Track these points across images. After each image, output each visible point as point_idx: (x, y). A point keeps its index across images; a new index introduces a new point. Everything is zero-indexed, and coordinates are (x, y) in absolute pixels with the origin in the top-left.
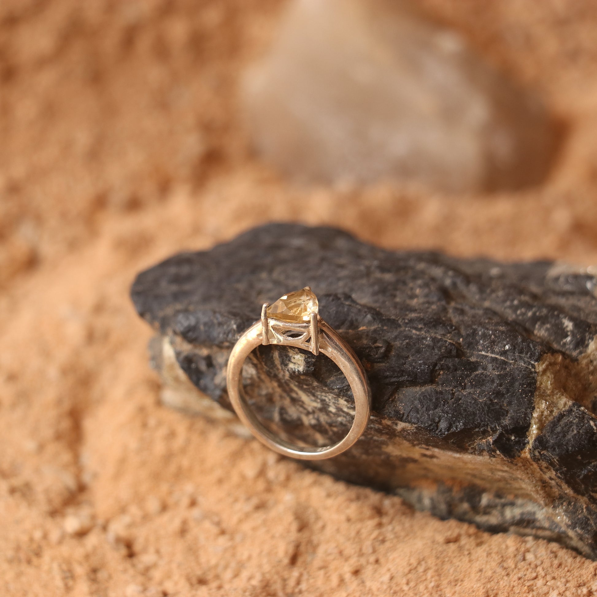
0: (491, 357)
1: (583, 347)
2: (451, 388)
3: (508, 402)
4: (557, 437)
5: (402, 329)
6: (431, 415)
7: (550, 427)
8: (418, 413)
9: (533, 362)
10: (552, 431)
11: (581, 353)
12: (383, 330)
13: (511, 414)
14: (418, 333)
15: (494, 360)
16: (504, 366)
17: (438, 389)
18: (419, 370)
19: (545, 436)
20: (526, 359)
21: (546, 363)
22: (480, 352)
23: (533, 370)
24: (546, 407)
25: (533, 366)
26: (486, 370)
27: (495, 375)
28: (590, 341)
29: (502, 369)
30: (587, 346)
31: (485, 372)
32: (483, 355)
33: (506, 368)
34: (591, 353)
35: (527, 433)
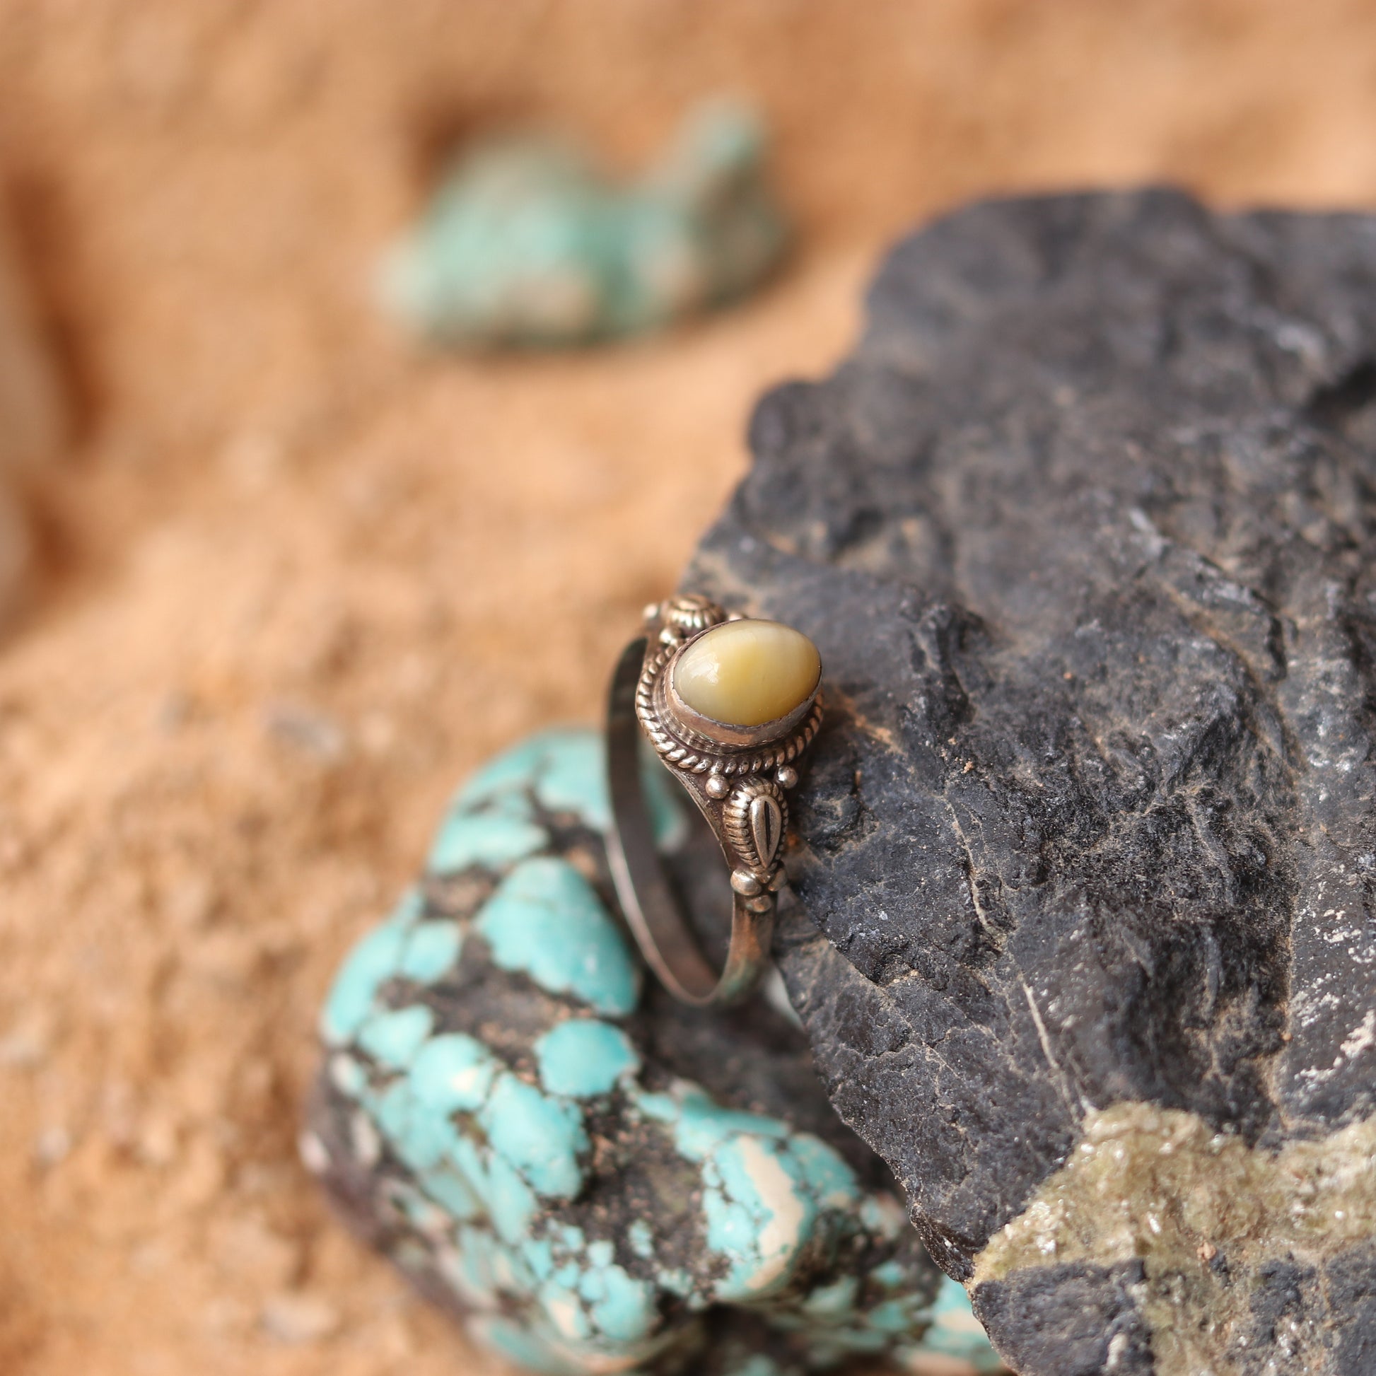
0: (1031, 1018)
1: (1328, 1122)
2: (909, 1025)
3: (985, 1154)
4: (1025, 1317)
5: (940, 798)
6: (839, 1051)
7: (1032, 1282)
8: (824, 1026)
9: (1085, 1103)
10: (1027, 1295)
11: (1302, 1134)
12: (901, 772)
13: (969, 1186)
14: (959, 833)
15: (1030, 1027)
16: (1034, 1061)
17: (886, 1005)
18: (863, 935)
19: (1007, 1291)
20: (1076, 1085)
21: (1124, 1124)
22: (1025, 986)
23: (1076, 1120)
24: (1053, 1227)
25: (1082, 1114)
26: (1001, 1040)
27: (1006, 1067)
28: (1357, 1119)
29: (1025, 1064)
30: (1343, 1126)
31: (998, 1041)
32: (1024, 997)
33: (1034, 1071)
34: (1333, 1150)
35: (974, 1255)
